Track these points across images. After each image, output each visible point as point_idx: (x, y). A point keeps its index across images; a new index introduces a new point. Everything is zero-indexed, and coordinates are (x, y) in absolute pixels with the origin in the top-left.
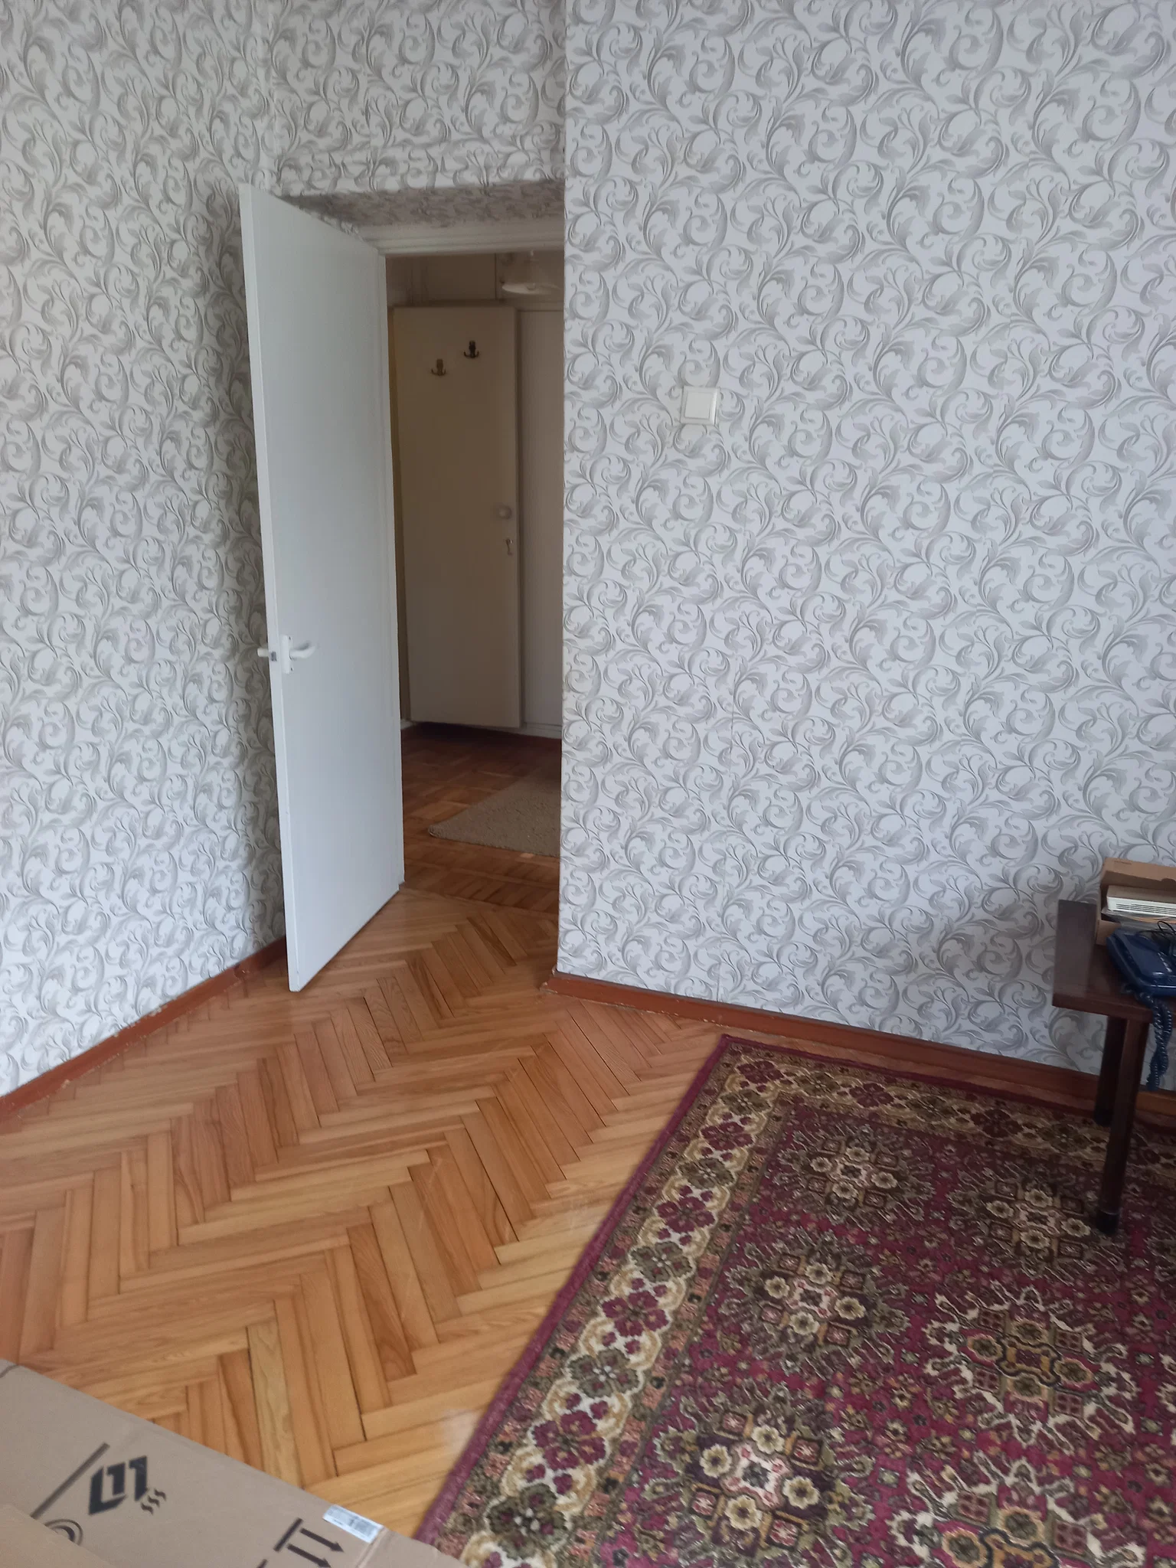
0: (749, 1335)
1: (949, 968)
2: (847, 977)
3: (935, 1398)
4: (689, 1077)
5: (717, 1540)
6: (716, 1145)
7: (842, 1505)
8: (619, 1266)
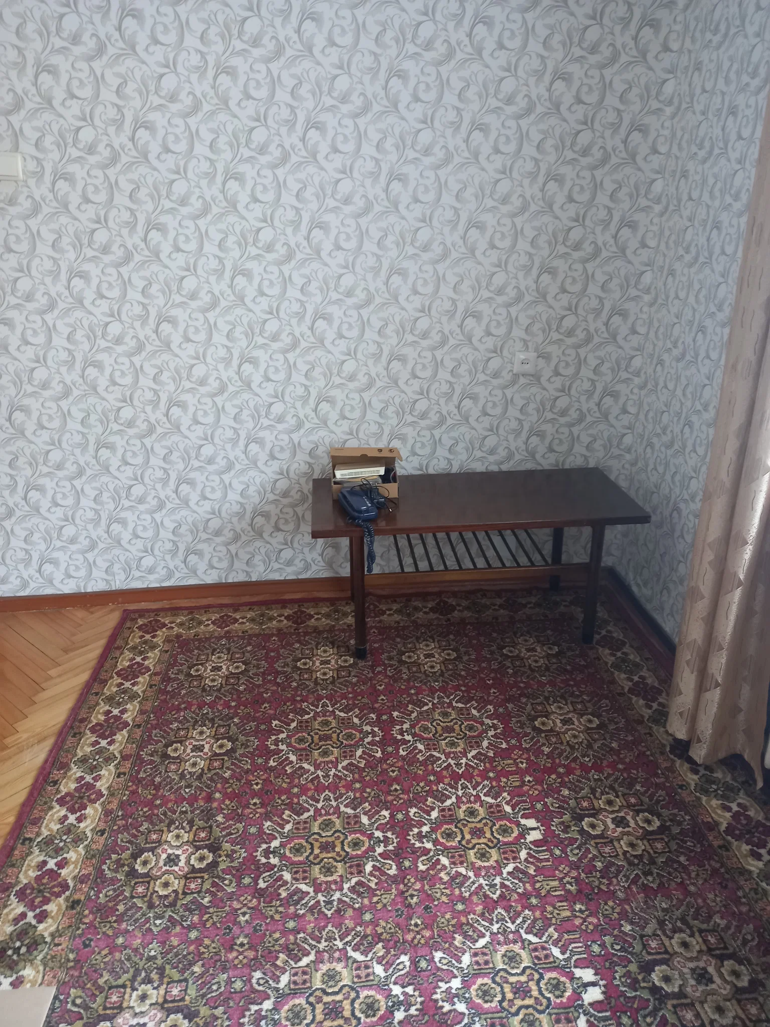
0: (160, 783)
1: (260, 534)
2: (199, 553)
3: (276, 778)
4: (103, 642)
5: (151, 906)
6: (126, 679)
7: (227, 856)
8: (65, 773)
